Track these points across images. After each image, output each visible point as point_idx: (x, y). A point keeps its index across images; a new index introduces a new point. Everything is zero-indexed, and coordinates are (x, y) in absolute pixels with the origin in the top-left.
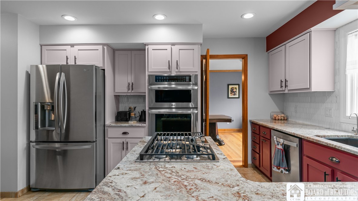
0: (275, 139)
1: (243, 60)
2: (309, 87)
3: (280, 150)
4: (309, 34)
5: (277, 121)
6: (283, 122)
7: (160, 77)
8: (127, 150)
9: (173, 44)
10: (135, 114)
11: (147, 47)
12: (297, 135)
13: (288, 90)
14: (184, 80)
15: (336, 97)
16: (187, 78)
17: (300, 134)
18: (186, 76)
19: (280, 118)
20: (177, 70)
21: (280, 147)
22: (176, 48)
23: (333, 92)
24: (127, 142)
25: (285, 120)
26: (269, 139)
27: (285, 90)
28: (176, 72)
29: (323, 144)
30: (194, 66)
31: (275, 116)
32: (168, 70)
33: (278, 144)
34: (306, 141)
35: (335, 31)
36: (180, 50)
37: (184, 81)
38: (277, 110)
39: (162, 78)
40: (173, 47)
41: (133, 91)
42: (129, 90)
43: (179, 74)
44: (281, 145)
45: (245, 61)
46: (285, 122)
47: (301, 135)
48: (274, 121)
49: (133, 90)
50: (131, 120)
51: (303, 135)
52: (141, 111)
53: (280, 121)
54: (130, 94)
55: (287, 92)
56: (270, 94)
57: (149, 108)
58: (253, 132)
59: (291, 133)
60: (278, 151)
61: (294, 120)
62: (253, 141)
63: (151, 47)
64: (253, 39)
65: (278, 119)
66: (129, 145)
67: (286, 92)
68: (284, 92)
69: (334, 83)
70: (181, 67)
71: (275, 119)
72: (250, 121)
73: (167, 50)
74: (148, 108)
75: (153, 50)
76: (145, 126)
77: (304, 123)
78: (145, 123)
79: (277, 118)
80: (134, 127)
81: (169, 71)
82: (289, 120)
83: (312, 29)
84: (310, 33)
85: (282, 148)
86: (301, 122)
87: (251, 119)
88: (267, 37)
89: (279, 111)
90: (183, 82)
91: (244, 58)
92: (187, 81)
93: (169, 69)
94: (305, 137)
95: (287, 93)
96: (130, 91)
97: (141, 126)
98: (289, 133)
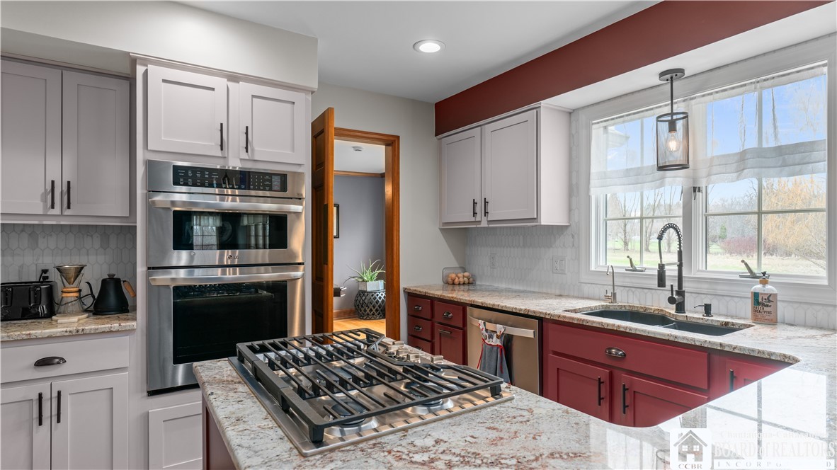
0: (482, 327)
1: (390, 148)
2: (535, 217)
3: (495, 348)
4: (535, 111)
5: (457, 288)
6: (466, 287)
7: (190, 172)
8: (59, 421)
9: (234, 78)
10: (80, 291)
11: (140, 70)
12: (534, 312)
13: (489, 221)
14: (267, 185)
15: (573, 236)
16: (276, 182)
17: (540, 311)
18: (271, 175)
19: (461, 280)
20: (245, 156)
21: (495, 341)
22: (242, 91)
23: (567, 227)
24: (59, 393)
25: (470, 283)
26: (459, 328)
27: (480, 222)
28: (241, 159)
29: (594, 325)
30: (293, 149)
31: (454, 276)
32: (219, 153)
33: (491, 337)
34: (553, 323)
35: (571, 113)
36: (253, 96)
37: (267, 188)
38: (452, 262)
39: (199, 175)
40: (231, 85)
41: (67, 212)
42: (53, 207)
43: (249, 166)
44: (498, 337)
45: (394, 151)
46: (471, 287)
47: (544, 311)
48: (450, 287)
49: (69, 207)
50: (65, 314)
51: (548, 312)
52: (104, 281)
53: (462, 287)
54: (54, 223)
55: (487, 226)
56: (441, 230)
57: (149, 268)
58: (413, 316)
59: (521, 310)
60: (491, 351)
61: (487, 284)
62: (412, 336)
63: (156, 73)
64: (411, 103)
65: (457, 283)
66: (67, 402)
67: (484, 224)
68: (478, 226)
69: (570, 210)
70: (256, 149)
71: (453, 284)
72: (405, 290)
73: (213, 89)
74: (145, 269)
75: (164, 81)
76: (135, 327)
77: (510, 287)
78: (134, 319)
79: (457, 281)
80: (90, 334)
81: (220, 155)
82: (478, 283)
83: (544, 103)
84: (538, 109)
85: (500, 344)
86: (503, 286)
87: (405, 286)
88: (437, 105)
89: (457, 266)
90: (264, 190)
91: (391, 143)
92: (275, 188)
93: (222, 149)
94: (554, 315)
95: (484, 228)
96: (57, 211)
97: (118, 331)
98: (514, 311)
